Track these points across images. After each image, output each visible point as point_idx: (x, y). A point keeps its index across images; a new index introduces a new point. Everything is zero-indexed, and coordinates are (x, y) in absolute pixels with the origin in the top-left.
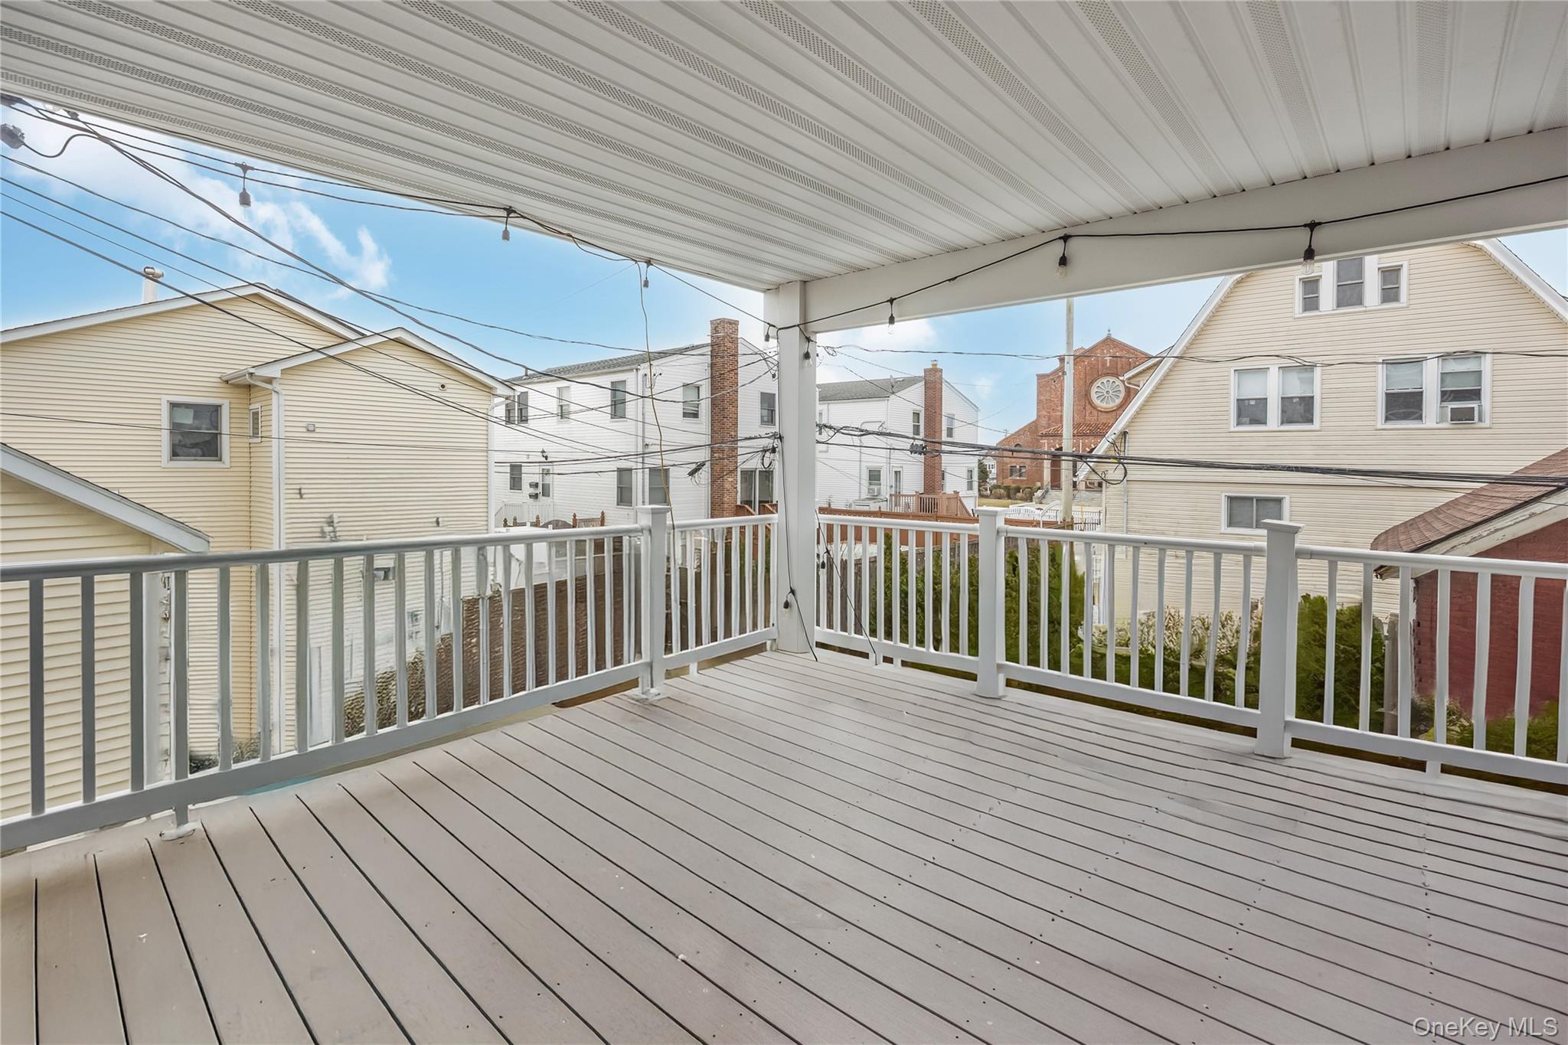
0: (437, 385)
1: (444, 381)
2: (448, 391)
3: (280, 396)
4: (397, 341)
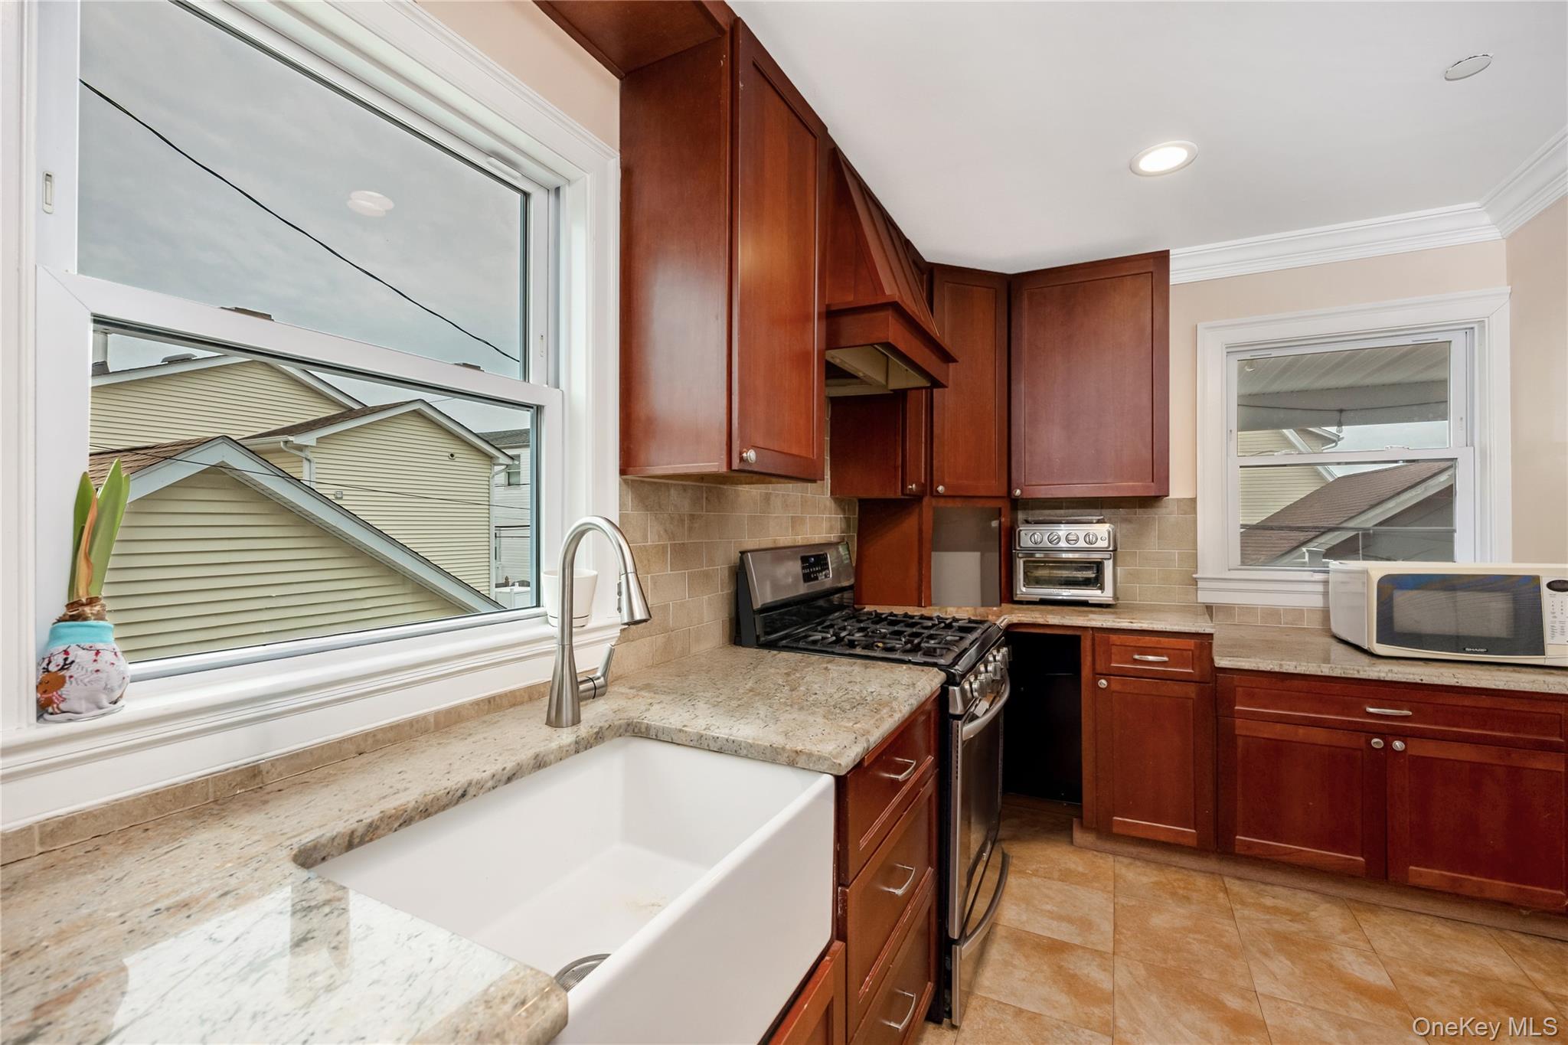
0: (447, 454)
1: (452, 451)
2: (457, 460)
3: (312, 464)
4: (418, 414)
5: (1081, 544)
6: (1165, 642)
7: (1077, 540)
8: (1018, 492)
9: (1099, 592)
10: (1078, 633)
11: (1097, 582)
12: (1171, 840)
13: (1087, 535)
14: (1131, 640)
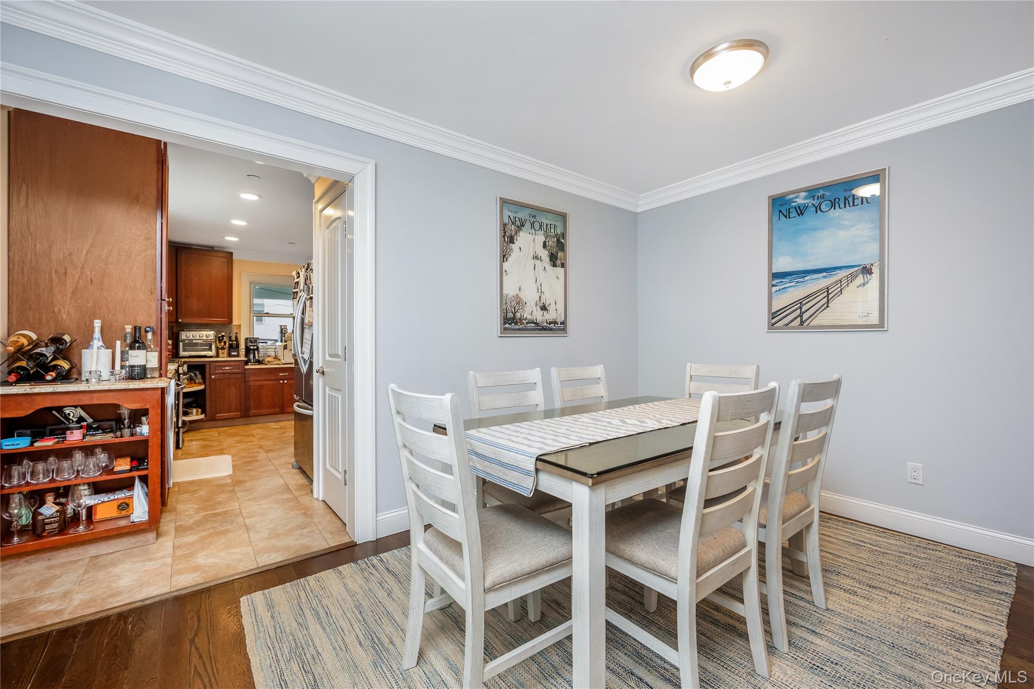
5: (204, 338)
6: (231, 364)
7: (203, 337)
8: (180, 320)
9: (210, 352)
10: (204, 363)
11: (210, 349)
12: (233, 417)
13: (206, 335)
14: (221, 364)
